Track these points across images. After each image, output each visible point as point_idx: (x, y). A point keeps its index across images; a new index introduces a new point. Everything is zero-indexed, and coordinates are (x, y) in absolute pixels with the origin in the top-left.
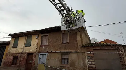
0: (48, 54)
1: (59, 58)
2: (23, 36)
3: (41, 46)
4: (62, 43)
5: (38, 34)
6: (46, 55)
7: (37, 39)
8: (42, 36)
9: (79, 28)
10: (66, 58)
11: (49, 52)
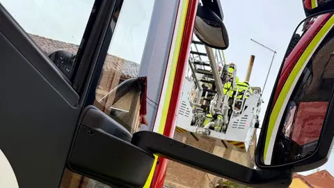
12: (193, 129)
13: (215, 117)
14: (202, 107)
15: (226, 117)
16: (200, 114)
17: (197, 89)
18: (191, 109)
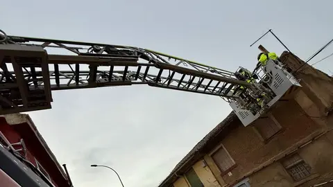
0: (247, 179)
1: (279, 174)
2: (178, 178)
3: (224, 174)
4: (266, 141)
5: (202, 158)
6: (247, 184)
7: (207, 167)
8: (212, 156)
9: (284, 96)
10: (297, 165)
11: (249, 176)
12: (258, 115)
13: (261, 97)
14: (248, 102)
15: (266, 89)
16: (252, 106)
17: (237, 99)
18: (246, 111)
